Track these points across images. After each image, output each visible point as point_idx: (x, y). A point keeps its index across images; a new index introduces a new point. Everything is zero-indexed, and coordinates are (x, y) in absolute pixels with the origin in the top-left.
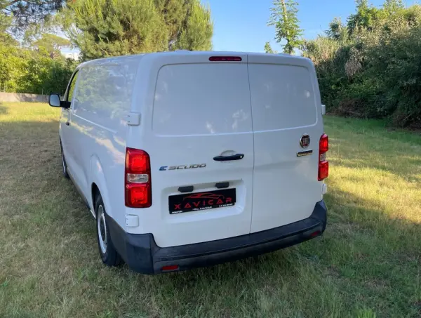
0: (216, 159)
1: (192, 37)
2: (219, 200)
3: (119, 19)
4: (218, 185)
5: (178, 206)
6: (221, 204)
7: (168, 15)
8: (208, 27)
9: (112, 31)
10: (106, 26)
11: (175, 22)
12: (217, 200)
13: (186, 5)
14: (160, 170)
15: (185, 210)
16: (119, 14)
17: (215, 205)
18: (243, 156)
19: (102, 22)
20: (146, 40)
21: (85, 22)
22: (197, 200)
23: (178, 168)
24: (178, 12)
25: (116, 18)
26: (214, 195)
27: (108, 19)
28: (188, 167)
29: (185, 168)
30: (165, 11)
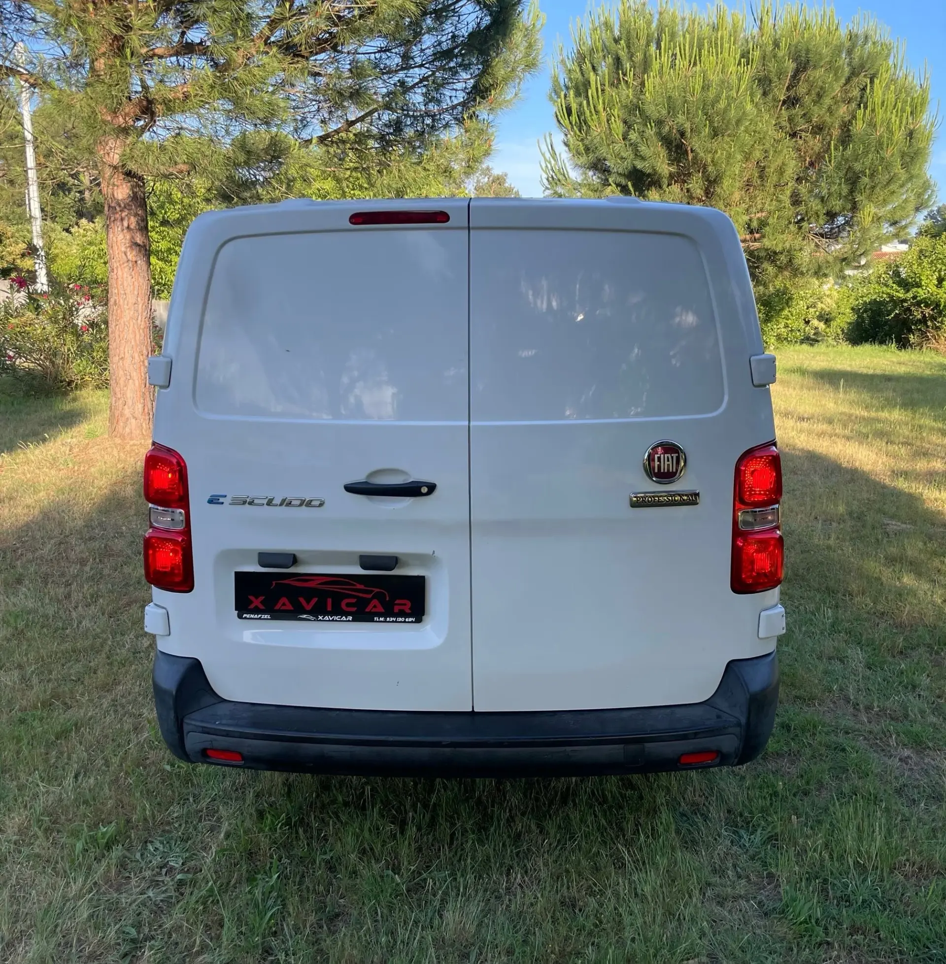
0: (351, 489)
1: (857, 166)
2: (375, 602)
3: (659, 134)
4: (367, 561)
5: (257, 602)
6: (380, 615)
7: (798, 110)
8: (911, 134)
9: (639, 165)
10: (628, 154)
11: (818, 129)
12: (368, 602)
13: (855, 80)
14: (211, 502)
15: (278, 614)
16: (660, 123)
17: (362, 615)
18: (432, 488)
19: (619, 146)
20: (726, 183)
21: (582, 148)
22: (309, 593)
23: (251, 503)
24: (827, 101)
25: (651, 132)
26: (359, 586)
27: (633, 136)
28: (277, 501)
29: (270, 503)
30: (791, 102)
